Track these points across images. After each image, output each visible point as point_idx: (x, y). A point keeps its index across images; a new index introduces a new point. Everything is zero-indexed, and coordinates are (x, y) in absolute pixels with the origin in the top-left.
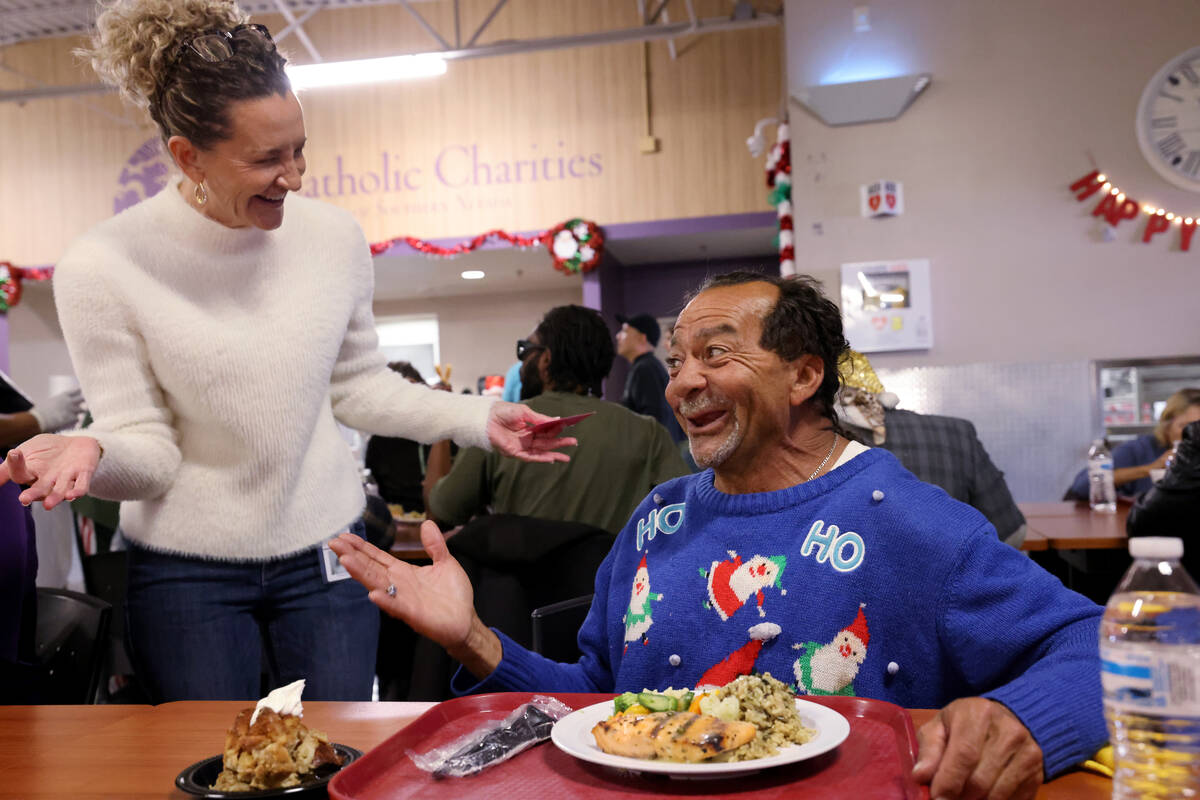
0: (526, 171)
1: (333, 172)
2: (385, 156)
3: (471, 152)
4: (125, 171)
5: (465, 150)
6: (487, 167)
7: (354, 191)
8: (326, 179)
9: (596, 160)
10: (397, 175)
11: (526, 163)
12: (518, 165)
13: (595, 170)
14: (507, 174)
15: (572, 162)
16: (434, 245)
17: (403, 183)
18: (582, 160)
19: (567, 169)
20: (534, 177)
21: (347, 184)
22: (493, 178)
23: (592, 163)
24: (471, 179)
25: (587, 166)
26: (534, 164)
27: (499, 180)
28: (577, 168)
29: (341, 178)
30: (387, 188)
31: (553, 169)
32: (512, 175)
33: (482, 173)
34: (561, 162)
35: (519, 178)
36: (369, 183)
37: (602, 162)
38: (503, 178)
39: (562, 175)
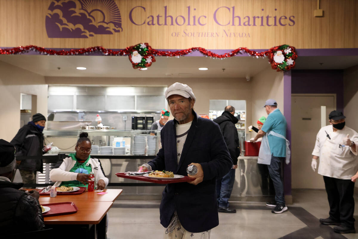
0: (258, 21)
1: (162, 14)
2: (189, 8)
3: (231, 9)
4: (53, 3)
5: (229, 9)
6: (239, 18)
7: (172, 24)
8: (158, 17)
9: (292, 18)
10: (194, 17)
11: (258, 17)
12: (254, 18)
13: (292, 23)
14: (249, 21)
15: (280, 19)
16: (213, 52)
17: (197, 22)
18: (286, 18)
19: (278, 22)
20: (262, 25)
21: (169, 19)
22: (242, 24)
23: (290, 20)
24: (231, 23)
25: (288, 21)
26: (262, 18)
27: (244, 24)
28: (283, 22)
29: (166, 17)
30: (189, 24)
31: (271, 21)
32: (251, 22)
33: (237, 20)
34: (275, 18)
35: (254, 25)
36: (180, 21)
37: (295, 20)
38: (247, 23)
39: (275, 25)
